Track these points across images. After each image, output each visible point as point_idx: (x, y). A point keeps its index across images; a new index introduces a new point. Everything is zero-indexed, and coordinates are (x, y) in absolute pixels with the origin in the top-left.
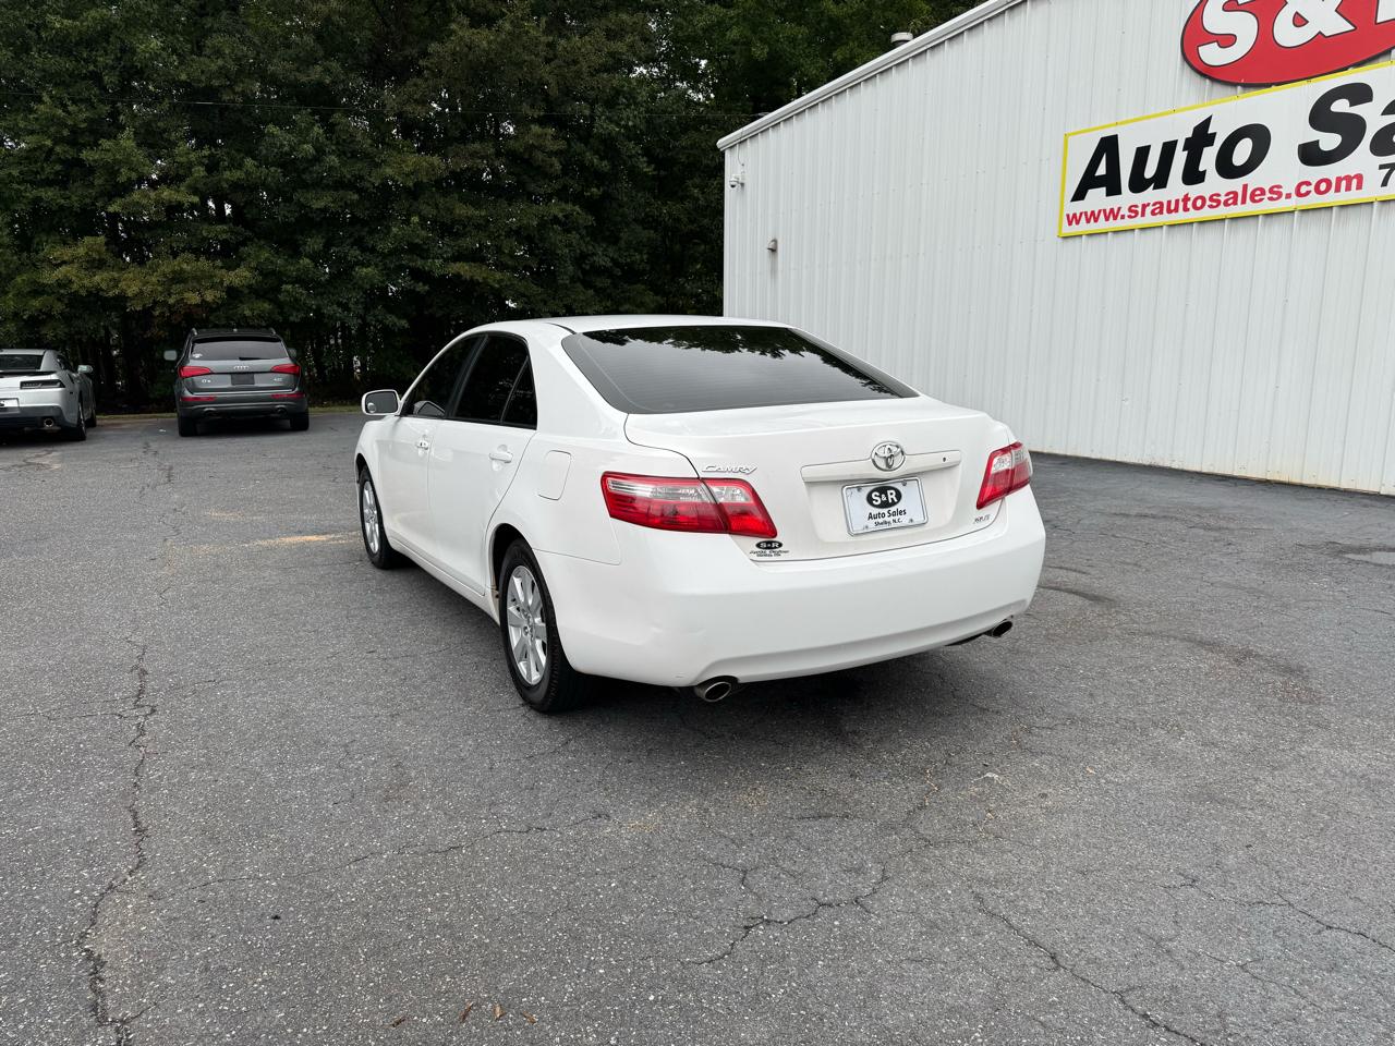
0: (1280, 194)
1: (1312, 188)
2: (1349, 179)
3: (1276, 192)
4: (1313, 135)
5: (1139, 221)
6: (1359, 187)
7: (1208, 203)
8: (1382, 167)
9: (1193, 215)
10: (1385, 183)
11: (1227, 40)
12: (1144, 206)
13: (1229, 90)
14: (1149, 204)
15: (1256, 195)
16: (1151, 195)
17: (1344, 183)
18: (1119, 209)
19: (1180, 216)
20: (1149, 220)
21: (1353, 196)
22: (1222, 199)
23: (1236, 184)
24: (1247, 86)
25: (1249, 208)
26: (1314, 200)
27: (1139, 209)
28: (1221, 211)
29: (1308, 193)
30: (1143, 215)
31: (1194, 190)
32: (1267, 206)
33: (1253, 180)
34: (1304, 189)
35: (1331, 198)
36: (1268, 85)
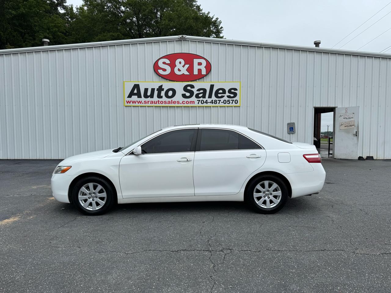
0: (179, 103)
1: (185, 102)
2: (192, 102)
3: (178, 102)
4: (184, 93)
5: (147, 105)
6: (194, 103)
7: (164, 103)
8: (198, 100)
9: (160, 105)
10: (198, 103)
11: (164, 70)
12: (148, 102)
13: (165, 80)
14: (149, 101)
15: (174, 102)
16: (149, 99)
17: (191, 102)
18: (141, 101)
19: (157, 105)
20: (149, 105)
21: (193, 105)
22: (167, 102)
23: (170, 100)
24: (170, 80)
25: (173, 105)
26: (186, 105)
27: (147, 102)
28: (167, 105)
29: (185, 103)
30: (148, 103)
31: (160, 100)
32: (176, 105)
33: (173, 99)
34: (184, 103)
35: (189, 105)
36: (174, 81)
